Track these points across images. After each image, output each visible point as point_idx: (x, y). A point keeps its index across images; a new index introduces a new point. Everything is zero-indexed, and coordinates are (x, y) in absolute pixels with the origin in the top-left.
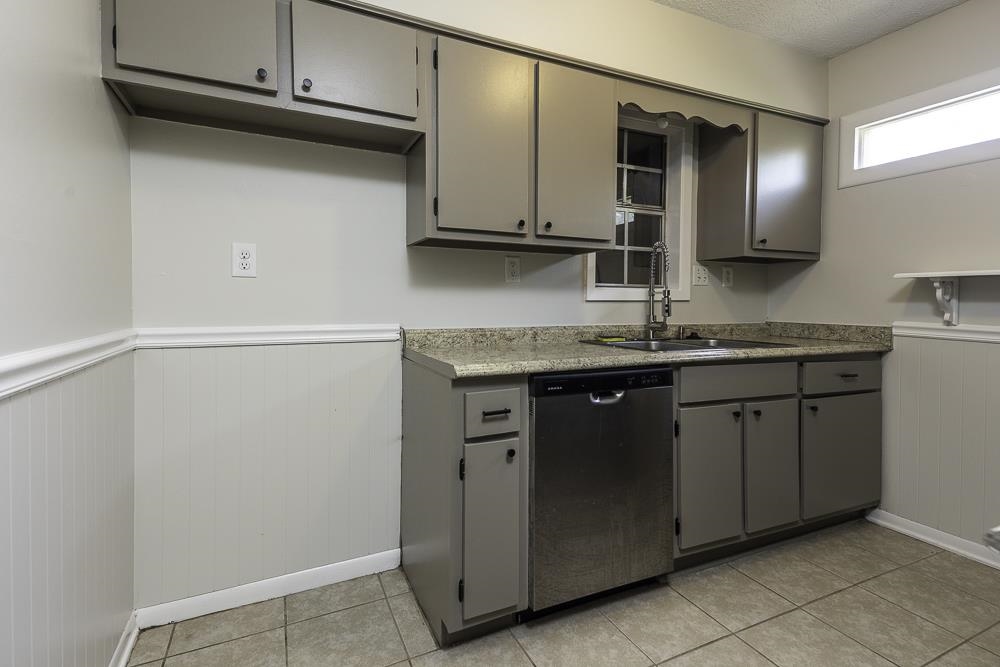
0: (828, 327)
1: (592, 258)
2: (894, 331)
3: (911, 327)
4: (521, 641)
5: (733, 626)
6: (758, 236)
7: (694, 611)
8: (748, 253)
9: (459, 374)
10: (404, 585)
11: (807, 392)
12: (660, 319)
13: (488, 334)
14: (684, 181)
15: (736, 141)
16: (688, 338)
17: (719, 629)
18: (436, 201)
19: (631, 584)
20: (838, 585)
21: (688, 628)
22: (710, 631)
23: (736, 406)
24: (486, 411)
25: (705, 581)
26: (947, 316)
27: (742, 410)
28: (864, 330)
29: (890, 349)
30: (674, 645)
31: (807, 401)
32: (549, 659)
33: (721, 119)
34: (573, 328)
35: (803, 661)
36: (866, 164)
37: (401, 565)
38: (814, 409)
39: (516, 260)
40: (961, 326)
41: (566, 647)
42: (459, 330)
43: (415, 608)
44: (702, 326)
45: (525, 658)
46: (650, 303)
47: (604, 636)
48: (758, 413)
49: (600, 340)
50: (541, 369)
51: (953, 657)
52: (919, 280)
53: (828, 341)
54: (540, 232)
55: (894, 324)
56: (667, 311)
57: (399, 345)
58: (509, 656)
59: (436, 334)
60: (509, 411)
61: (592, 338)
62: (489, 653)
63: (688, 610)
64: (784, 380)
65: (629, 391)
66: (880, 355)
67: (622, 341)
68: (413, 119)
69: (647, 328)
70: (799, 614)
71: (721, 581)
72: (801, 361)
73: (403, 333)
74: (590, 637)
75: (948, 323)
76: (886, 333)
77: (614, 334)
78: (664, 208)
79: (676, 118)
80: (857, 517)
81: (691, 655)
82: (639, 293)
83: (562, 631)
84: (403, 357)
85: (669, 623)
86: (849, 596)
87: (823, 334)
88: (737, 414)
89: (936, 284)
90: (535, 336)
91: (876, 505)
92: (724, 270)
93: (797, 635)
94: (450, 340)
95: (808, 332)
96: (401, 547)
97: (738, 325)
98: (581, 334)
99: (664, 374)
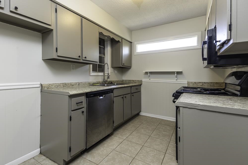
0: (133, 80)
1: (91, 65)
2: (143, 81)
3: (145, 80)
4: (84, 157)
5: (124, 138)
6: (123, 63)
7: (117, 138)
8: (121, 66)
9: (71, 94)
10: (44, 157)
11: (132, 92)
12: (106, 79)
13: (67, 84)
14: (108, 50)
15: (119, 43)
16: (111, 83)
17: (122, 139)
18: (57, 49)
19: (107, 136)
20: (138, 126)
21: (117, 141)
22: (121, 141)
23: (122, 96)
24: (77, 103)
25: (118, 132)
26: (149, 78)
27: (123, 97)
28: (138, 81)
29: (142, 84)
30: (116, 145)
31: (132, 94)
32: (92, 158)
33: (117, 39)
34: (87, 82)
35: (136, 140)
36: (138, 52)
37: (40, 153)
38: (133, 95)
39: (74, 65)
40: (151, 80)
41: (95, 154)
42: (59, 83)
43: (50, 161)
44: (113, 81)
45: (86, 160)
46: (104, 76)
47: (102, 149)
48: (126, 97)
49: (93, 85)
50: (89, 91)
51: (154, 132)
52: (146, 72)
53: (133, 83)
54: (83, 59)
55: (143, 80)
56: (108, 78)
57: (40, 88)
58: (82, 161)
59: (52, 85)
60: (83, 102)
61: (92, 84)
62: (77, 163)
63: (116, 138)
64: (128, 91)
65: (106, 95)
66: (141, 85)
67: (99, 84)
68: (49, 25)
69: (103, 81)
70: (134, 132)
71: (120, 131)
72: (131, 87)
73: (41, 85)
74: (99, 150)
75: (150, 79)
76: (141, 81)
77: (96, 83)
78: (105, 55)
79: (109, 37)
80: (138, 114)
81: (119, 146)
82: (101, 74)
83: (93, 151)
84: (41, 92)
85: (114, 142)
86: (140, 127)
87: (132, 82)
88: (123, 98)
89: (148, 73)
90: (79, 84)
91: (140, 111)
92: (116, 69)
93: (134, 136)
94: (56, 86)
95: (130, 82)
96: (40, 148)
97: (118, 80)
98: (89, 83)
99: (111, 91)
